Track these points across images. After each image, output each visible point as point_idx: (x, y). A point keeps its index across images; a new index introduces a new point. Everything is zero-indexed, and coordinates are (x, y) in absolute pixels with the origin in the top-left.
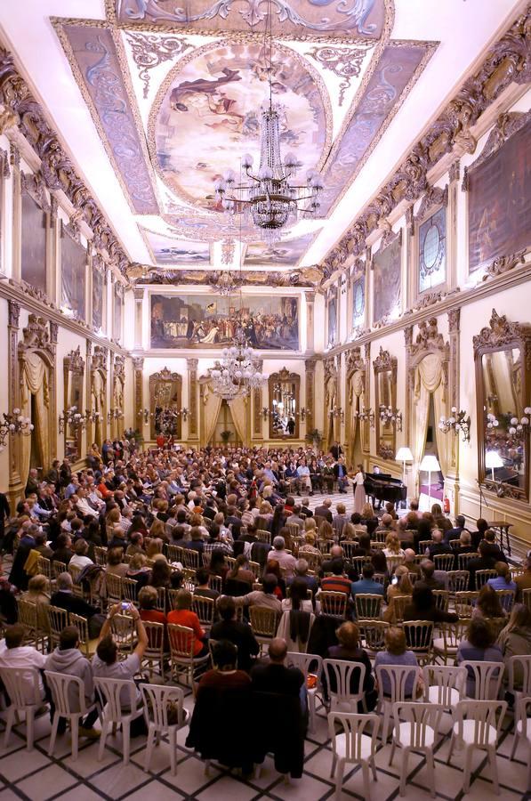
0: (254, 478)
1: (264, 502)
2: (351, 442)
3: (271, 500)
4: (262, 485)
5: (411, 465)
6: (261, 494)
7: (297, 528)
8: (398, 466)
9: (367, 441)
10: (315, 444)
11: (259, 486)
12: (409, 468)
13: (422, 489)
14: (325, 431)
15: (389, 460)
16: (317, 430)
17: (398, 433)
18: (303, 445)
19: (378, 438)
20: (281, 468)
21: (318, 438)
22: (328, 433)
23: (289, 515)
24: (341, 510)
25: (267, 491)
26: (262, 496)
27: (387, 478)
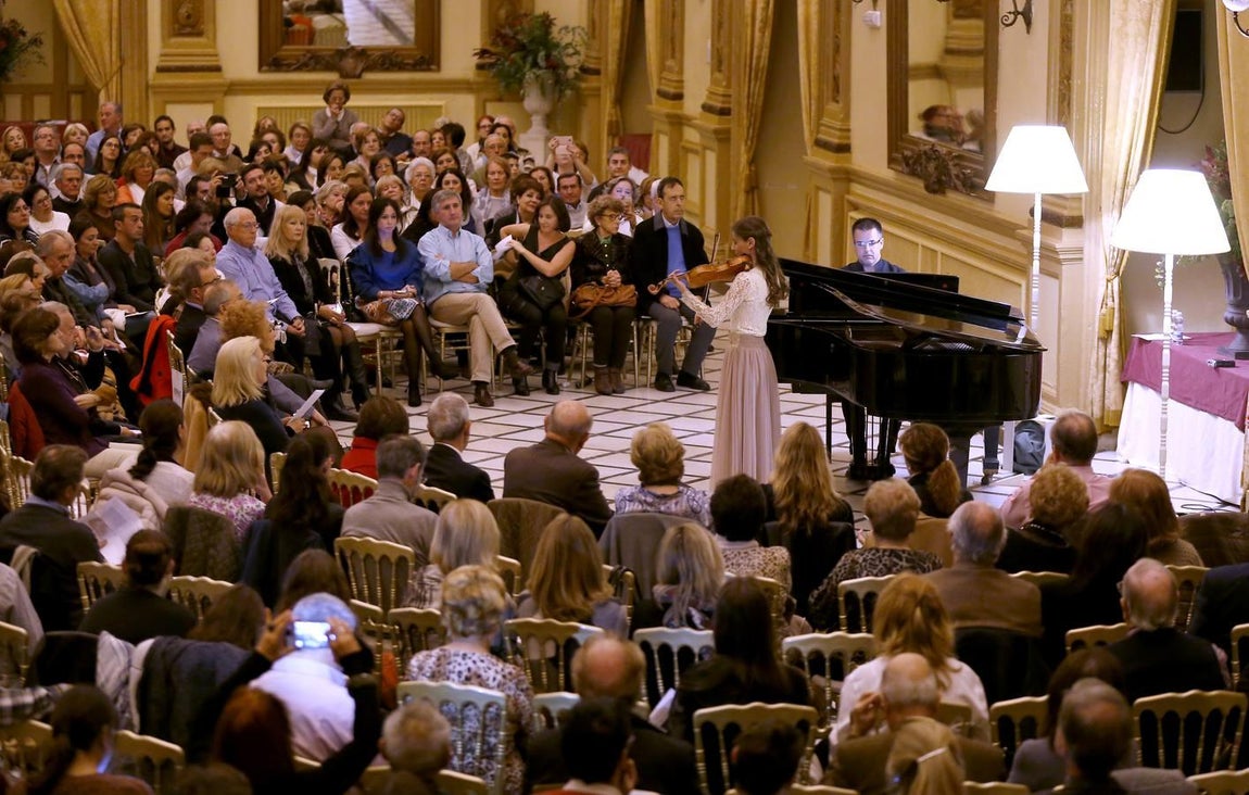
0: (163, 298)
1: (223, 430)
2: (744, 94)
3: (259, 414)
4: (208, 333)
5: (1076, 222)
6: (200, 385)
7: (402, 560)
8: (1007, 229)
9: (836, 86)
10: (533, 101)
11: (187, 342)
12: (1066, 239)
13: (1136, 363)
14: (594, 28)
15: (953, 197)
16: (546, 22)
17: (1010, 38)
18: (462, 109)
19: (899, 73)
20: (321, 242)
21: (555, 66)
22: (614, 35)
23: (358, 495)
24: (659, 465)
25: (235, 368)
26: (204, 397)
27: (937, 294)
